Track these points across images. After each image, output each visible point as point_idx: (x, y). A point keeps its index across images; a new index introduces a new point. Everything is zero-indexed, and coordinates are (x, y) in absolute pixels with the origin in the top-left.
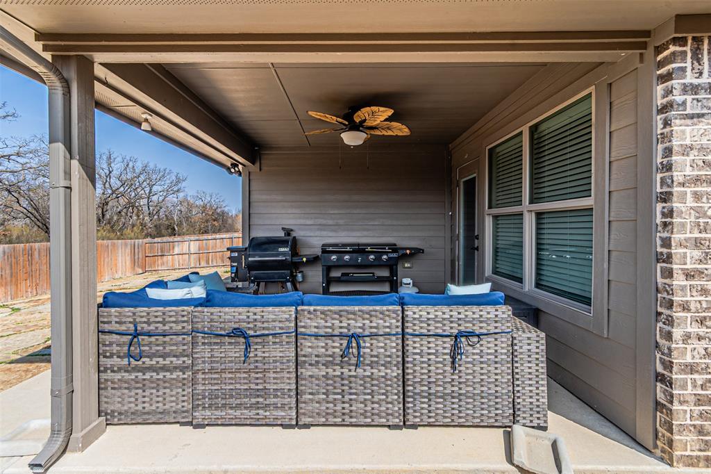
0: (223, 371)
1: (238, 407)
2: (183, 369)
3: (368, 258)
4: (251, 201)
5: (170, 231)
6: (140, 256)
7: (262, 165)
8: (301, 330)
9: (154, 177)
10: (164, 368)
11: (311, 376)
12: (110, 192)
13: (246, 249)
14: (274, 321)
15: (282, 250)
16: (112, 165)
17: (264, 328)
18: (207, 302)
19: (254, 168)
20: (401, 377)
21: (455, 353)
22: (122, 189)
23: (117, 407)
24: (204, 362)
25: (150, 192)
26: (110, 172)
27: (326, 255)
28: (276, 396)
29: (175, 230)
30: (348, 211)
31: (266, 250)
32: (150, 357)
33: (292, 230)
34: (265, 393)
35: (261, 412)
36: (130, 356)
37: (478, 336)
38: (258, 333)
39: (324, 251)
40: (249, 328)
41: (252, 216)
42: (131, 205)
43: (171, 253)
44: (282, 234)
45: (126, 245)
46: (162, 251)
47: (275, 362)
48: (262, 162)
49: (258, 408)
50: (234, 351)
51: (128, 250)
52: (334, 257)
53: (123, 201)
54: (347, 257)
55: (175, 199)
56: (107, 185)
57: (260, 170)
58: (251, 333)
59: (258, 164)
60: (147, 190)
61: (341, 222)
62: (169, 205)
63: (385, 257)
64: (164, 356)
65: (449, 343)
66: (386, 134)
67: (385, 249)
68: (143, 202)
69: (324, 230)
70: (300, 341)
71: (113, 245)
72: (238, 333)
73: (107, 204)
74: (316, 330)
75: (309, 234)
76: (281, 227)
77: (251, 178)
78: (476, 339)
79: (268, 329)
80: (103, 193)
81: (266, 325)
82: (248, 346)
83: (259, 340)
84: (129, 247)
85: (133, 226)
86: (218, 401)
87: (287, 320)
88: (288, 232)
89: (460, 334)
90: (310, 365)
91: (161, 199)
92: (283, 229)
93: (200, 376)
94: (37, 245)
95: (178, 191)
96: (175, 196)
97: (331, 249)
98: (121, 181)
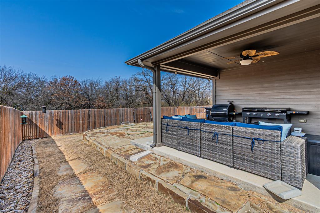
0: (183, 137)
1: (187, 148)
2: (176, 135)
3: (267, 115)
4: (216, 90)
5: (206, 103)
6: (192, 113)
7: (220, 76)
8: (201, 129)
9: (200, 82)
10: (172, 134)
11: (204, 143)
12: (186, 89)
13: (211, 109)
14: (195, 126)
15: (224, 109)
16: (186, 80)
17: (192, 128)
18: (181, 120)
19: (217, 78)
20: (232, 150)
21: (252, 146)
22: (189, 88)
23: (165, 141)
24: (180, 134)
25: (199, 88)
26: (186, 82)
27: (244, 112)
28: (195, 147)
29: (208, 103)
30: (261, 92)
31: (218, 109)
32: (170, 131)
33: (232, 102)
34: (192, 145)
35: (192, 150)
36: (166, 130)
37: (262, 141)
38: (191, 129)
39: (243, 111)
40: (189, 127)
41: (216, 96)
42: (193, 94)
43: (203, 112)
44: (228, 103)
45: (188, 108)
46: (199, 111)
47: (195, 137)
48: (220, 75)
49: (191, 149)
50: (186, 133)
51: (188, 110)
52: (248, 113)
53: (190, 92)
54: (254, 113)
55: (209, 90)
56: (185, 87)
57: (219, 78)
58: (189, 128)
59: (218, 76)
60: (198, 88)
61: (257, 98)
62: (207, 93)
63: (277, 114)
64: (173, 131)
65: (250, 141)
66: (265, 56)
67: (278, 110)
68: (197, 92)
69: (248, 102)
70: (201, 133)
71: (184, 108)
72: (186, 128)
73: (185, 94)
74: (209, 131)
75: (240, 103)
76: (227, 100)
77: (216, 82)
78: (262, 142)
79: (193, 128)
80: (184, 90)
81: (192, 127)
82: (189, 132)
83: (191, 131)
84: (188, 109)
85: (193, 102)
86: (183, 145)
87: (198, 126)
88: (231, 103)
89: (255, 139)
90: (204, 140)
91: (203, 91)
92: (228, 101)
93: (179, 138)
94: (164, 107)
95: (209, 87)
96: (209, 89)
97: (247, 110)
98: (189, 85)
